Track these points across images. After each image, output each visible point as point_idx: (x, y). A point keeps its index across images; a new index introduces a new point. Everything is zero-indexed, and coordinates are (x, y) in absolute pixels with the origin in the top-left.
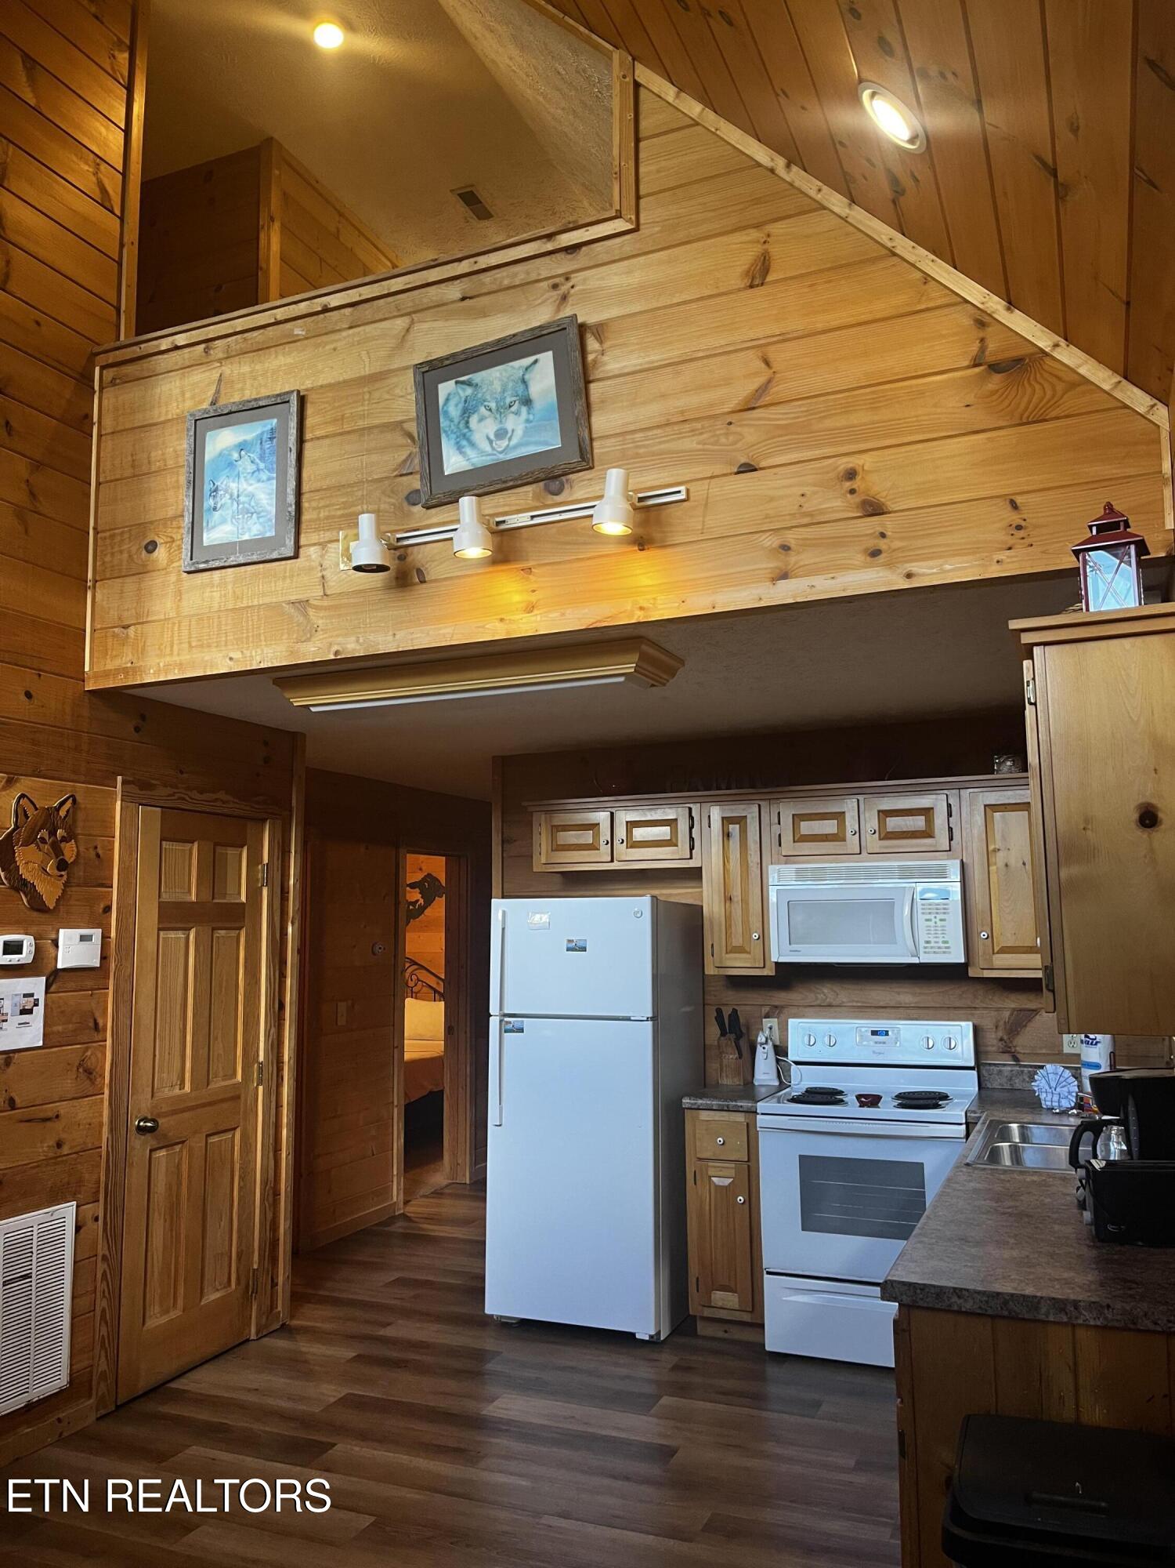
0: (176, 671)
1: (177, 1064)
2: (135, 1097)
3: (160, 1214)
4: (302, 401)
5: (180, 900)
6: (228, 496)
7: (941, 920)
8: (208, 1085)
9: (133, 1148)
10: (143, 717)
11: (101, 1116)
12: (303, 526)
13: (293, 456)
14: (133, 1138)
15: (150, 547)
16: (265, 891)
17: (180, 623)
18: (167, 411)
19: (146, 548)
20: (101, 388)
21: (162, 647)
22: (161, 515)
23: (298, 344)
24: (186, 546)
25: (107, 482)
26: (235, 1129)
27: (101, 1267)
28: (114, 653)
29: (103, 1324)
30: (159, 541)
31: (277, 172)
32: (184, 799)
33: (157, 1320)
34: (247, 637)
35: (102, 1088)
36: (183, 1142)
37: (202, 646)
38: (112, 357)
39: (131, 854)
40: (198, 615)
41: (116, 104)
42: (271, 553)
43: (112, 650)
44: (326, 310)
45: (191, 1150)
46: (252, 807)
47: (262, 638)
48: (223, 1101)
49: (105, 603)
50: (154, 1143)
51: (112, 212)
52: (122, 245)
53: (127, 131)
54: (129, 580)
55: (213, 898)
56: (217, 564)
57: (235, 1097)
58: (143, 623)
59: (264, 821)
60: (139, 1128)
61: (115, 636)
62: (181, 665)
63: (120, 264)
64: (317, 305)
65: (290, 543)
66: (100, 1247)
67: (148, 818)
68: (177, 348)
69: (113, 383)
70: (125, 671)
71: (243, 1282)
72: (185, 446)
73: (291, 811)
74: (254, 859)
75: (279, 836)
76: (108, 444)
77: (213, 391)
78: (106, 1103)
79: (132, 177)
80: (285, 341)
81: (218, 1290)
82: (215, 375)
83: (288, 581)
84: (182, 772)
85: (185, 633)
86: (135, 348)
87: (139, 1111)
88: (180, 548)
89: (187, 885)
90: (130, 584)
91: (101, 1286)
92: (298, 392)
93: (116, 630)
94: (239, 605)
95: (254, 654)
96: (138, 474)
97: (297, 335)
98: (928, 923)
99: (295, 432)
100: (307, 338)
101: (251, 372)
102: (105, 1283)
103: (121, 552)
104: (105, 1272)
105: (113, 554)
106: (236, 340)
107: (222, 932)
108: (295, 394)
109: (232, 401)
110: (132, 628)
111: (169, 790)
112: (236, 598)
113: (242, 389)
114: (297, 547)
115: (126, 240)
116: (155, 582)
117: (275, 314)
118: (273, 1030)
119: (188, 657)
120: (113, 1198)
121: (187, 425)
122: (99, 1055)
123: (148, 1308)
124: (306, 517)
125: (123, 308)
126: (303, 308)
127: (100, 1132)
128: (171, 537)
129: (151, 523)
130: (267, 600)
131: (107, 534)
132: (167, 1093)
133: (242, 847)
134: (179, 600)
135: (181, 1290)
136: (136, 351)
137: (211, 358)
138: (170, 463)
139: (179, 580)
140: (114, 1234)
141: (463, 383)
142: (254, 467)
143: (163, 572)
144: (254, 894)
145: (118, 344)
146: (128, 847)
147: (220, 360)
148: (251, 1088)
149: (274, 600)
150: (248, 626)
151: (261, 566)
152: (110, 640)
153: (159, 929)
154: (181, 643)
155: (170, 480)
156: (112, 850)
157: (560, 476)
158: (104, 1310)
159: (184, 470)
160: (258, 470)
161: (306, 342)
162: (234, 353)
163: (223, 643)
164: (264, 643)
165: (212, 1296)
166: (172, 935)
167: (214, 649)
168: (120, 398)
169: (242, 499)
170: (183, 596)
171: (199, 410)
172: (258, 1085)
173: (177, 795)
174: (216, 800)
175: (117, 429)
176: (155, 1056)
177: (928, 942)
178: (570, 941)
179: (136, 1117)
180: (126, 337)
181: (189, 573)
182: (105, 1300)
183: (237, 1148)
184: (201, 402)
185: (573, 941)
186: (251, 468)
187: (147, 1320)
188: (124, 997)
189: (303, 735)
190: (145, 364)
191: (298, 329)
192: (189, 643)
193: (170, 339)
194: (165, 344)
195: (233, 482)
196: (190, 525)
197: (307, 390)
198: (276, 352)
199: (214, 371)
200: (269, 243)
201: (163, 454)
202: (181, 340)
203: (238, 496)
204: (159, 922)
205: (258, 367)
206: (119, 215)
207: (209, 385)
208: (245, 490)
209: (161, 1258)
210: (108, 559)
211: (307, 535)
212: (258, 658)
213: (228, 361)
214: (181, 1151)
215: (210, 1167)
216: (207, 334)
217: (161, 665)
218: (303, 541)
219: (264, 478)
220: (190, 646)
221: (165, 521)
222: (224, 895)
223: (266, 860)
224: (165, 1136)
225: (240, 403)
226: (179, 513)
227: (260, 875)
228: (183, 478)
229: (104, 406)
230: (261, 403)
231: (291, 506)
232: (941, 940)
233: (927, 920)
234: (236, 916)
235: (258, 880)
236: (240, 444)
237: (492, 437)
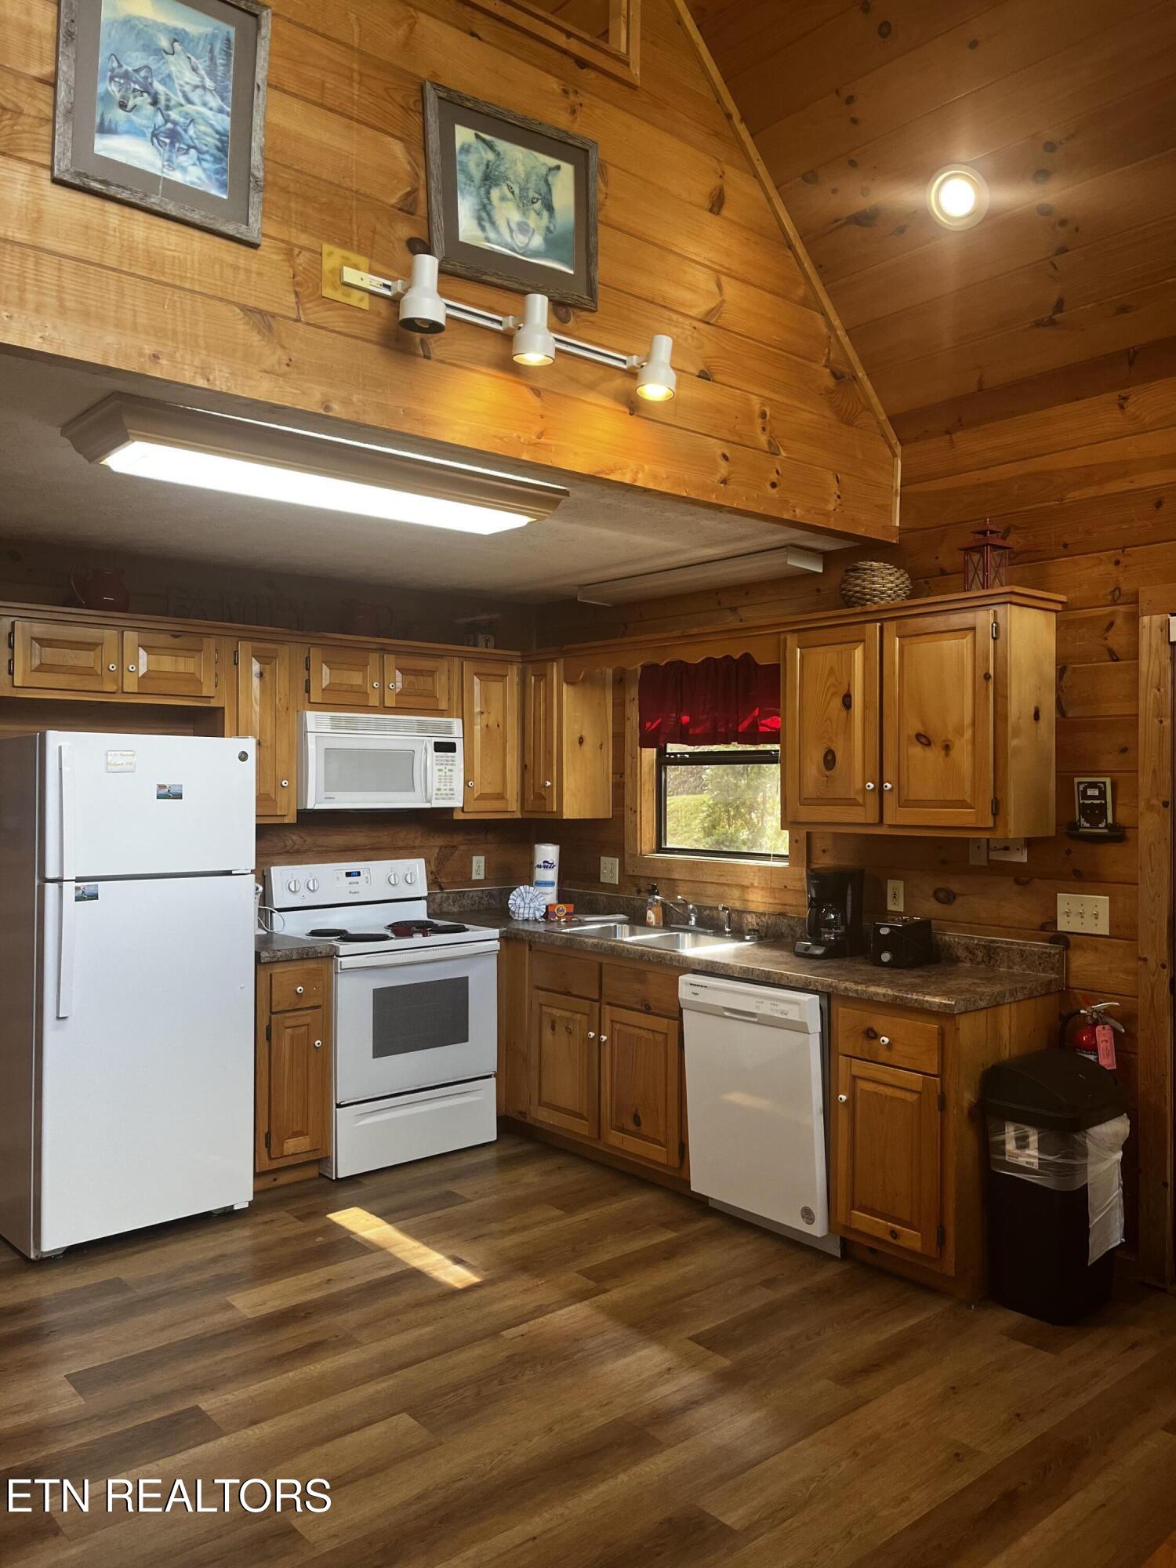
6: (147, 97)
7: (450, 770)
12: (265, 208)
13: (262, 99)
24: (61, 138)
42: (224, 224)
47: (201, 343)
56: (124, 195)
65: (257, 224)
83: (242, 275)
98: (440, 773)
108: (270, 12)
114: (261, 233)
141: (484, 141)
157: (570, 305)
177: (439, 790)
178: (161, 787)
181: (63, 183)
185: (165, 787)
196: (71, 107)
211: (271, 222)
218: (265, 228)
231: (258, 170)
232: (448, 788)
233: (440, 770)
236: (173, 30)
237: (514, 226)
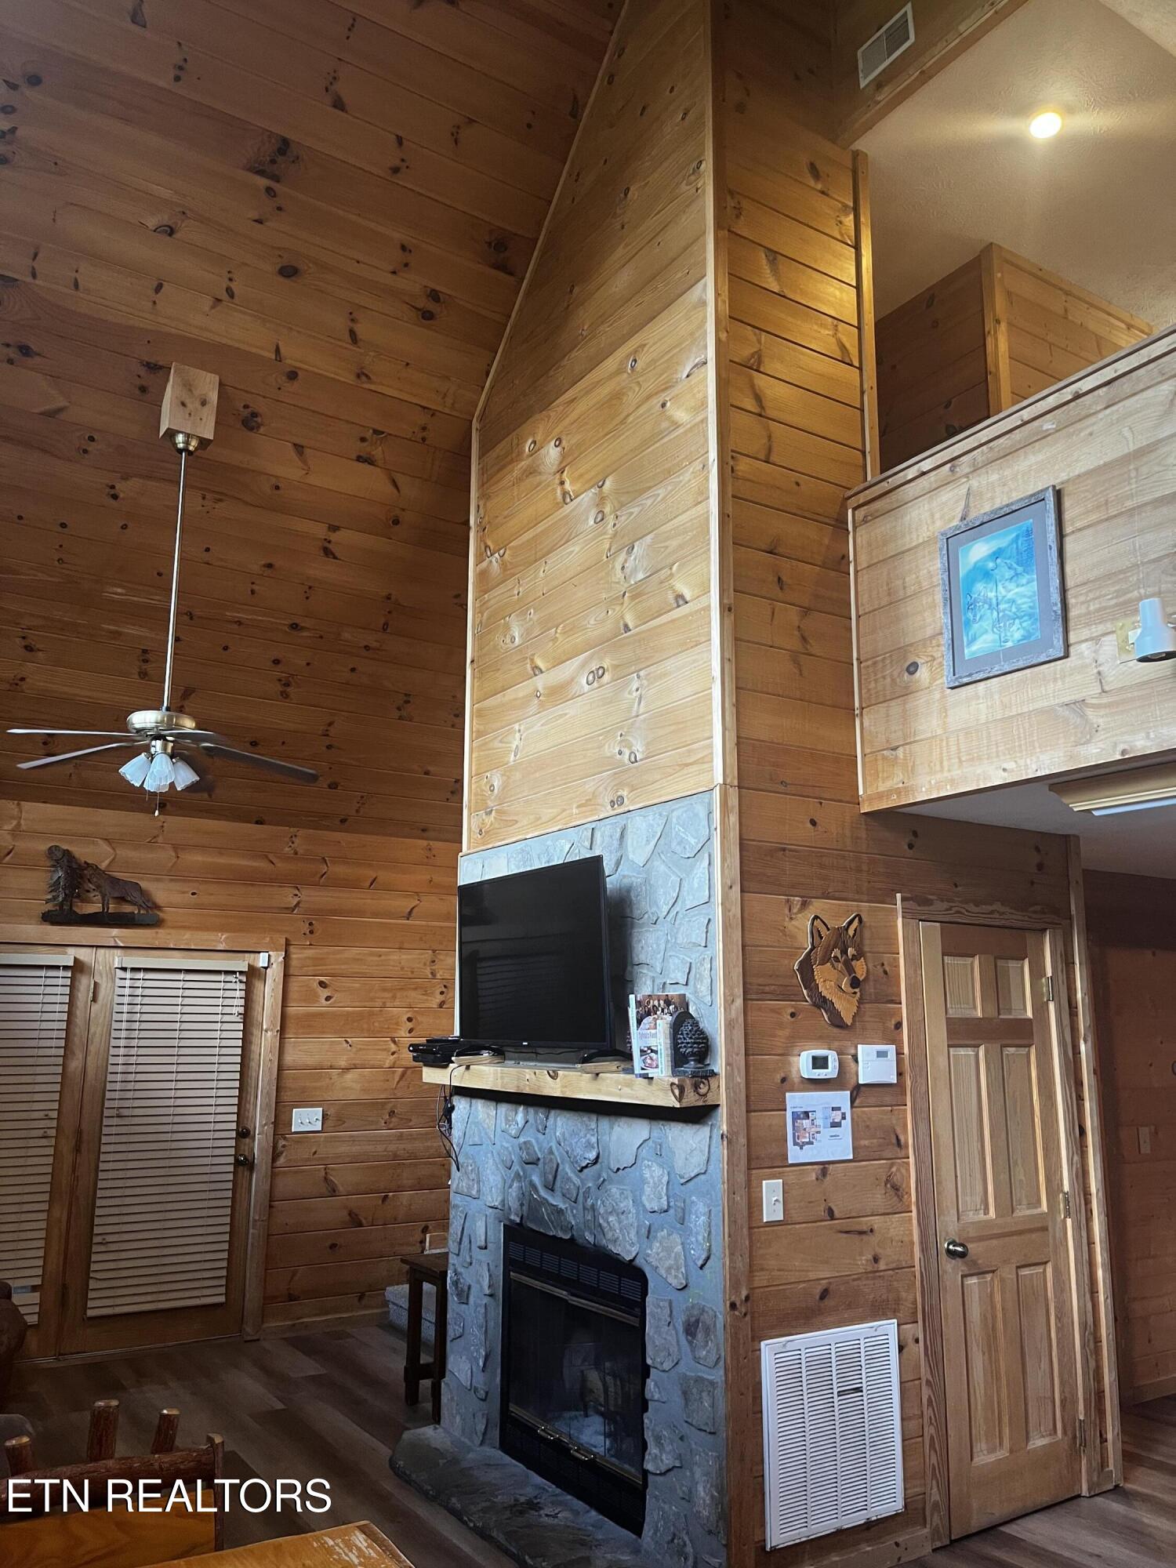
0: (948, 787)
1: (979, 1188)
2: (942, 1218)
3: (978, 1346)
4: (1058, 495)
5: (968, 1016)
6: (986, 606)
8: (1012, 1213)
9: (945, 1272)
10: (915, 834)
11: (911, 1234)
12: (1071, 624)
13: (1055, 553)
14: (944, 1262)
15: (912, 669)
16: (1052, 1006)
17: (947, 738)
18: (918, 536)
19: (908, 670)
20: (855, 528)
21: (932, 764)
22: (919, 637)
23: (1049, 438)
24: (947, 662)
25: (866, 613)
26: (1046, 1263)
27: (926, 1392)
28: (885, 775)
29: (932, 1452)
30: (919, 661)
31: (999, 275)
32: (961, 913)
33: (984, 1458)
34: (1020, 746)
35: (909, 1206)
36: (993, 1271)
37: (972, 759)
38: (862, 498)
39: (915, 971)
40: (964, 729)
41: (846, 265)
42: (1038, 657)
43: (883, 771)
44: (1078, 396)
45: (1002, 1280)
46: (1030, 917)
47: (1037, 745)
48: (1031, 1231)
49: (872, 728)
50: (965, 1268)
51: (852, 365)
52: (862, 393)
53: (858, 288)
54: (893, 703)
55: (999, 1014)
56: (981, 676)
57: (1041, 1228)
58: (910, 743)
59: (1044, 930)
60: (948, 1251)
61: (884, 758)
62: (952, 781)
63: (862, 410)
64: (1067, 394)
65: (1058, 642)
66: (923, 1370)
67: (930, 933)
68: (924, 474)
69: (865, 521)
70: (898, 791)
71: (1069, 1433)
72: (939, 565)
73: (1070, 918)
74: (1037, 972)
75: (1060, 947)
76: (864, 578)
77: (962, 507)
78: (915, 1222)
79: (866, 327)
80: (1036, 438)
81: (1043, 1436)
82: (964, 490)
83: (1060, 683)
84: (956, 886)
85: (954, 748)
86: (882, 484)
87: (947, 1233)
88: (941, 664)
89: (971, 1001)
90: (895, 707)
91: (928, 1412)
92: (1054, 487)
93: (885, 752)
94: (1008, 714)
95: (1028, 762)
96: (893, 602)
97: (1047, 430)
99: (1054, 528)
100: (1057, 431)
101: (1000, 479)
102: (930, 1409)
103: (884, 677)
104: (930, 1396)
105: (876, 681)
106: (982, 452)
107: (1012, 1050)
108: (1050, 489)
109: (983, 511)
110: (901, 749)
111: (946, 905)
112: (1004, 707)
113: (992, 498)
114: (1067, 646)
115: (865, 386)
116: (919, 702)
117: (1021, 416)
118: (1076, 1158)
119: (959, 772)
120: (931, 1319)
121: (939, 545)
122: (904, 1171)
123: (974, 1444)
124: (1073, 613)
125: (868, 449)
126: (1052, 401)
127: (912, 1252)
128: (932, 656)
129: (911, 645)
130: (1039, 705)
131: (870, 663)
132: (972, 1217)
133: (1024, 959)
134: (946, 716)
135: (1006, 1431)
136: (885, 486)
137: (958, 475)
138: (925, 584)
139: (943, 697)
140: (935, 1358)
142: (1012, 573)
143: (927, 691)
144: (1040, 1009)
145: (867, 484)
146: (913, 963)
147: (966, 476)
148: (1059, 1220)
149: (1046, 704)
150: (1019, 734)
151: (1028, 671)
152: (880, 762)
153: (949, 1046)
154: (950, 759)
155: (926, 600)
156: (898, 966)
158: (932, 1438)
159: (940, 588)
160: (1017, 574)
161: (1057, 434)
162: (980, 465)
163: (994, 755)
164: (1038, 750)
165: (1038, 1442)
166: (962, 1051)
167: (986, 762)
168: (872, 534)
169: (1002, 607)
170: (949, 713)
171: (950, 529)
172: (1065, 1217)
173: (954, 909)
174: (992, 912)
175: (872, 562)
176: (956, 1177)
179: (945, 1240)
180: (872, 477)
181: (952, 688)
182: (932, 1427)
183: (1050, 1285)
184: (950, 521)
186: (1008, 574)
187: (975, 1455)
188: (923, 1115)
189: (1077, 837)
190: (893, 496)
191: (1048, 424)
192: (959, 758)
193: (916, 467)
194: (911, 473)
195: (991, 591)
196: (950, 642)
197: (1063, 483)
198: (1025, 452)
199: (962, 487)
200: (996, 346)
201: (918, 577)
202: (926, 465)
203: (998, 605)
204: (949, 1038)
205: (1007, 472)
206: (857, 365)
207: (957, 501)
208: (1004, 597)
209: (983, 1392)
210: (872, 685)
211: (1077, 632)
212: (1034, 767)
213: (975, 474)
214: (992, 1279)
215: (1025, 1301)
216: (952, 453)
217: (933, 782)
218: (1072, 638)
219: (1024, 581)
220: (961, 762)
221: (926, 641)
222: (1009, 1011)
223: (1049, 973)
224: (974, 1263)
225: (992, 512)
226: (937, 632)
227: (1045, 989)
228: (939, 596)
229: (859, 544)
230: (1014, 508)
231: (1056, 604)
234: (1022, 1033)
235: (1042, 994)
236: (994, 553)
